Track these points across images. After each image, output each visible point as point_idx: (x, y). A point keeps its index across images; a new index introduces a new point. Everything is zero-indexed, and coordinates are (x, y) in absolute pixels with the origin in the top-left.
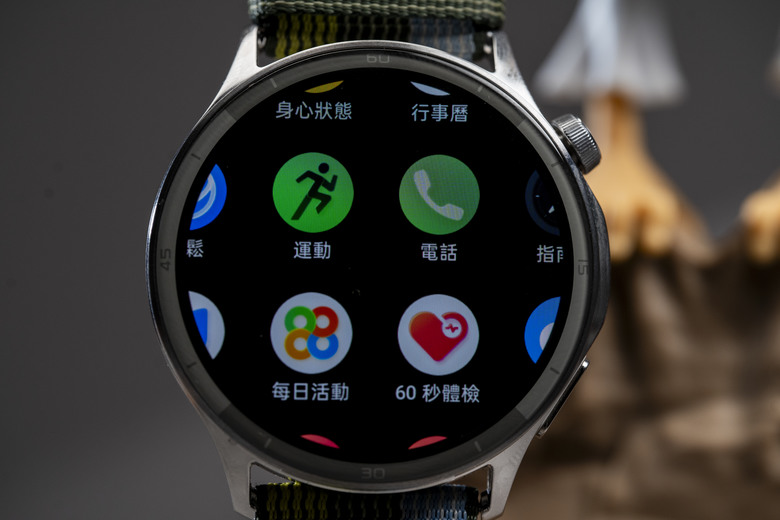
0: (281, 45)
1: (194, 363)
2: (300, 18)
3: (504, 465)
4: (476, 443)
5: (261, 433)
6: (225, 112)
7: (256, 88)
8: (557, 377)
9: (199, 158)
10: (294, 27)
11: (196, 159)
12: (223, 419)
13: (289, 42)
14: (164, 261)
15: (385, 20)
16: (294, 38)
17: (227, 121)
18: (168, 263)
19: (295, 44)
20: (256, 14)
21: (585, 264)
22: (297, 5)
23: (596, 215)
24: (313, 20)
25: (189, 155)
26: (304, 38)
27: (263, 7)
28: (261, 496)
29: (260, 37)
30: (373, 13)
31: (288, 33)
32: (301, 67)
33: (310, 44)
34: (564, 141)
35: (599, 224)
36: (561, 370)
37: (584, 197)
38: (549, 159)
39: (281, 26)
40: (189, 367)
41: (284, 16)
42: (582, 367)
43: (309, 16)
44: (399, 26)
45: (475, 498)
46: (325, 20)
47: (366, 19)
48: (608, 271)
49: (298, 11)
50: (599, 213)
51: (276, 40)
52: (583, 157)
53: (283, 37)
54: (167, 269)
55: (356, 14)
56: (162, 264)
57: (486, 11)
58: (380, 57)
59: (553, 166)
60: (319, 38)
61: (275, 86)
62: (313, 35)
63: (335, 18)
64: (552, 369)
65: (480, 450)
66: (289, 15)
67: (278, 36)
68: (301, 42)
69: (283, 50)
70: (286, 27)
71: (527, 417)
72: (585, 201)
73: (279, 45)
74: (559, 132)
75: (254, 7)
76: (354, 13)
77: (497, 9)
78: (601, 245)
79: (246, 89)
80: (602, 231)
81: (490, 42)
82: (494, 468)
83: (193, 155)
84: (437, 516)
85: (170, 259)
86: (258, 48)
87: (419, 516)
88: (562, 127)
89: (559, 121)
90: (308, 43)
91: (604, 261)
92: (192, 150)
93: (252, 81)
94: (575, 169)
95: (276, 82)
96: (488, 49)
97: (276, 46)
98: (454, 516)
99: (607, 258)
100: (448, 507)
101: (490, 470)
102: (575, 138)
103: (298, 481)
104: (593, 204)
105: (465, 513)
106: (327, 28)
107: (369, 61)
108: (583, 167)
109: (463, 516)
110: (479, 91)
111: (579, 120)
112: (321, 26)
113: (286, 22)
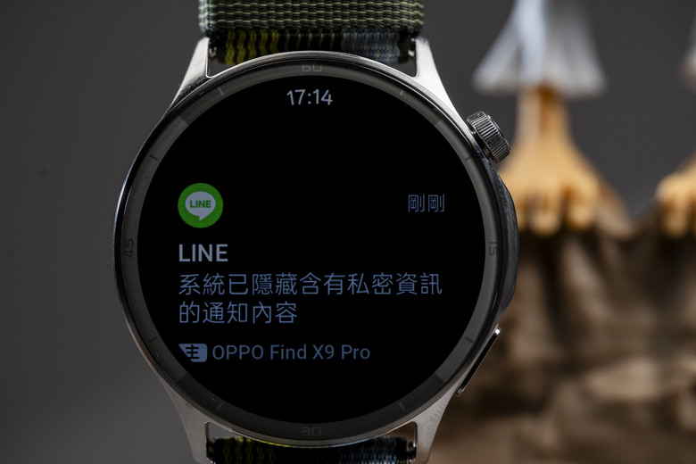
0: (230, 54)
1: (155, 339)
3: (428, 419)
4: (401, 404)
5: (214, 398)
6: (179, 118)
7: (206, 96)
8: (470, 346)
9: (157, 159)
10: (241, 38)
11: (154, 160)
12: (181, 387)
13: (236, 51)
14: (128, 249)
16: (241, 47)
17: (180, 126)
18: (131, 251)
19: (242, 53)
21: (494, 245)
25: (148, 157)
26: (249, 48)
27: (209, 24)
28: (216, 449)
29: (211, 46)
31: (235, 43)
32: (244, 77)
33: (255, 54)
34: (476, 136)
35: (508, 210)
36: (474, 338)
37: (494, 187)
38: (463, 154)
39: (229, 37)
40: (151, 341)
42: (495, 336)
44: (333, 35)
45: (402, 448)
50: (508, 200)
51: (226, 49)
52: (496, 149)
53: (231, 47)
54: (130, 257)
56: (126, 252)
57: (405, 19)
58: (313, 67)
59: (466, 159)
60: (262, 47)
61: (222, 94)
62: (257, 44)
64: (466, 338)
65: (404, 410)
67: (227, 46)
68: (247, 51)
69: (231, 58)
70: (233, 38)
71: (445, 381)
72: (497, 193)
73: (228, 54)
74: (471, 129)
75: (201, 25)
77: (414, 17)
78: (510, 227)
79: (197, 98)
80: (511, 216)
81: (413, 47)
82: (418, 423)
83: (152, 156)
84: (369, 459)
85: (133, 248)
86: (209, 57)
87: (355, 459)
88: (475, 123)
89: (472, 119)
90: (253, 52)
91: (513, 241)
92: (151, 152)
93: (201, 90)
94: (486, 161)
95: (223, 90)
96: (411, 53)
97: (226, 54)
98: (385, 458)
99: (516, 239)
100: (379, 453)
101: (414, 425)
102: (485, 133)
103: (249, 439)
104: (502, 193)
105: (395, 458)
106: (270, 38)
107: (304, 70)
108: (493, 158)
109: (393, 459)
110: (400, 94)
111: (489, 117)
112: (264, 36)
113: (234, 34)
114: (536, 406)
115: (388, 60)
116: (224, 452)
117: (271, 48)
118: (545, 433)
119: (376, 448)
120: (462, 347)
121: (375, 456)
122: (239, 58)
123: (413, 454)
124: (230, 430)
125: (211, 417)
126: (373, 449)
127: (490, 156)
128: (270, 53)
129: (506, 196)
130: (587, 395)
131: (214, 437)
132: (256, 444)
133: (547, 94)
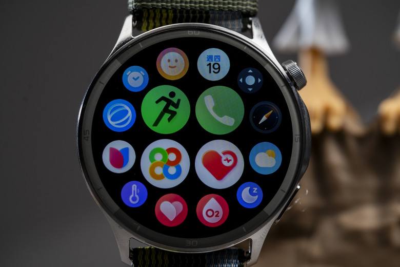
0: (145, 25)
1: (101, 188)
2: (154, 11)
3: (258, 237)
4: (243, 228)
5: (135, 223)
6: (116, 60)
7: (132, 48)
8: (284, 194)
9: (103, 84)
10: (151, 16)
11: (101, 84)
12: (116, 216)
13: (148, 23)
14: (86, 136)
15: (197, 12)
16: (151, 21)
17: (117, 65)
18: (88, 137)
19: (152, 24)
20: (132, 9)
21: (298, 136)
22: (152, 5)
24: (161, 12)
25: (98, 82)
26: (156, 21)
27: (135, 6)
28: (135, 254)
29: (134, 20)
30: (191, 9)
31: (148, 19)
33: (159, 24)
34: (288, 73)
35: (306, 116)
36: (286, 190)
37: (298, 103)
38: (280, 83)
39: (144, 15)
40: (98, 190)
41: (146, 10)
42: (297, 190)
43: (159, 10)
44: (204, 15)
45: (242, 255)
46: (167, 12)
47: (188, 11)
48: (310, 140)
49: (153, 8)
50: (305, 110)
51: (142, 22)
52: (296, 81)
53: (146, 21)
54: (87, 140)
55: (182, 10)
56: (85, 138)
57: (249, 7)
58: (195, 32)
59: (282, 87)
60: (164, 21)
61: (142, 47)
62: (160, 20)
63: (172, 11)
64: (282, 190)
65: (245, 230)
66: (148, 10)
67: (143, 20)
68: (155, 23)
69: (145, 27)
70: (147, 16)
71: (269, 215)
72: (299, 104)
73: (144, 25)
74: (285, 69)
75: (130, 6)
76: (182, 8)
77: (254, 6)
79: (127, 48)
80: (307, 120)
81: (250, 23)
83: (100, 82)
84: (224, 263)
85: (89, 135)
86: (133, 26)
87: (215, 263)
88: (287, 67)
89: (286, 64)
90: (158, 24)
91: (308, 137)
92: (100, 79)
93: (128, 45)
94: (294, 88)
95: (142, 45)
96: (249, 27)
97: (142, 25)
98: (232, 262)
100: (229, 258)
101: (251, 240)
102: (293, 72)
103: (153, 247)
104: (302, 106)
105: (238, 261)
106: (168, 16)
107: (189, 34)
108: (297, 87)
109: (237, 263)
110: (245, 48)
111: (296, 63)
112: (165, 15)
113: (147, 14)
117: (169, 21)
121: (227, 260)
122: (150, 27)
123: (249, 257)
125: (133, 234)
127: (295, 85)
128: (168, 24)
129: (305, 108)
131: (133, 247)
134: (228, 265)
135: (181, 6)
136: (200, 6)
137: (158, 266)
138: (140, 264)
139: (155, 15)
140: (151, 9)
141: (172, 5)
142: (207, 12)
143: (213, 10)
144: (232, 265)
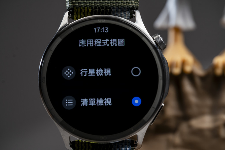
0: (75, 16)
2: (80, 8)
3: (141, 134)
4: (132, 129)
5: (71, 128)
6: (59, 37)
7: (68, 30)
8: (154, 110)
9: (52, 51)
10: (79, 11)
12: (61, 124)
13: (77, 15)
15: (104, 8)
16: (79, 14)
17: (59, 40)
18: (44, 81)
19: (79, 16)
20: (68, 8)
21: (162, 77)
22: (79, 5)
23: (165, 63)
27: (70, 5)
28: (73, 144)
29: (69, 14)
30: (100, 6)
31: (77, 13)
32: (80, 24)
33: (83, 16)
34: (155, 42)
35: (166, 65)
38: (151, 47)
39: (75, 11)
40: (51, 110)
41: (76, 8)
42: (162, 106)
43: (83, 8)
44: (108, 10)
45: (133, 143)
46: (88, 8)
47: (99, 8)
49: (79, 7)
51: (74, 15)
52: (162, 46)
54: (44, 82)
55: (96, 7)
56: (42, 81)
57: (133, 4)
58: (102, 20)
59: (152, 49)
60: (86, 14)
61: (73, 29)
62: (84, 13)
63: (90, 8)
64: (153, 107)
65: (133, 131)
68: (81, 15)
69: (76, 18)
70: (76, 11)
71: (146, 121)
74: (154, 39)
75: (67, 6)
76: (95, 6)
77: (136, 4)
78: (167, 71)
79: (65, 31)
80: (167, 67)
81: (135, 13)
82: (138, 135)
83: (50, 50)
84: (122, 147)
85: (45, 79)
86: (68, 17)
87: (118, 147)
88: (155, 38)
89: (154, 36)
91: (168, 76)
92: (50, 48)
93: (66, 28)
94: (159, 50)
95: (73, 28)
96: (134, 15)
98: (127, 147)
99: (169, 75)
100: (125, 145)
101: (137, 136)
102: (158, 41)
103: (84, 141)
104: (164, 60)
105: (131, 146)
106: (88, 11)
107: (99, 21)
108: (161, 49)
109: (130, 147)
110: (130, 28)
111: (160, 36)
112: (86, 10)
113: (76, 10)
114: (174, 130)
115: (126, 17)
116: (75, 146)
117: (89, 14)
118: (177, 139)
119: (124, 144)
120: (152, 110)
121: (124, 146)
122: (78, 18)
123: (136, 145)
124: (77, 138)
125: (71, 134)
126: (123, 144)
127: (160, 48)
128: (88, 16)
130: (190, 127)
131: (72, 140)
132: (86, 142)
133: (177, 29)
134: (125, 149)
135: (95, 5)
136: (105, 5)
137: (86, 149)
138: (76, 148)
139: (81, 11)
140: (78, 7)
141: (89, 5)
142: (110, 8)
143: (113, 6)
144: (127, 149)
